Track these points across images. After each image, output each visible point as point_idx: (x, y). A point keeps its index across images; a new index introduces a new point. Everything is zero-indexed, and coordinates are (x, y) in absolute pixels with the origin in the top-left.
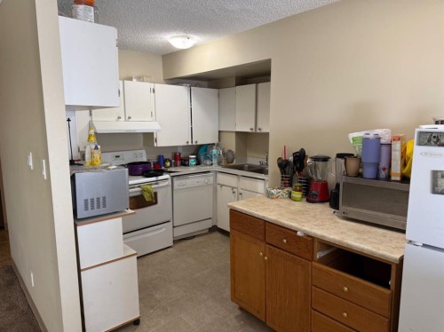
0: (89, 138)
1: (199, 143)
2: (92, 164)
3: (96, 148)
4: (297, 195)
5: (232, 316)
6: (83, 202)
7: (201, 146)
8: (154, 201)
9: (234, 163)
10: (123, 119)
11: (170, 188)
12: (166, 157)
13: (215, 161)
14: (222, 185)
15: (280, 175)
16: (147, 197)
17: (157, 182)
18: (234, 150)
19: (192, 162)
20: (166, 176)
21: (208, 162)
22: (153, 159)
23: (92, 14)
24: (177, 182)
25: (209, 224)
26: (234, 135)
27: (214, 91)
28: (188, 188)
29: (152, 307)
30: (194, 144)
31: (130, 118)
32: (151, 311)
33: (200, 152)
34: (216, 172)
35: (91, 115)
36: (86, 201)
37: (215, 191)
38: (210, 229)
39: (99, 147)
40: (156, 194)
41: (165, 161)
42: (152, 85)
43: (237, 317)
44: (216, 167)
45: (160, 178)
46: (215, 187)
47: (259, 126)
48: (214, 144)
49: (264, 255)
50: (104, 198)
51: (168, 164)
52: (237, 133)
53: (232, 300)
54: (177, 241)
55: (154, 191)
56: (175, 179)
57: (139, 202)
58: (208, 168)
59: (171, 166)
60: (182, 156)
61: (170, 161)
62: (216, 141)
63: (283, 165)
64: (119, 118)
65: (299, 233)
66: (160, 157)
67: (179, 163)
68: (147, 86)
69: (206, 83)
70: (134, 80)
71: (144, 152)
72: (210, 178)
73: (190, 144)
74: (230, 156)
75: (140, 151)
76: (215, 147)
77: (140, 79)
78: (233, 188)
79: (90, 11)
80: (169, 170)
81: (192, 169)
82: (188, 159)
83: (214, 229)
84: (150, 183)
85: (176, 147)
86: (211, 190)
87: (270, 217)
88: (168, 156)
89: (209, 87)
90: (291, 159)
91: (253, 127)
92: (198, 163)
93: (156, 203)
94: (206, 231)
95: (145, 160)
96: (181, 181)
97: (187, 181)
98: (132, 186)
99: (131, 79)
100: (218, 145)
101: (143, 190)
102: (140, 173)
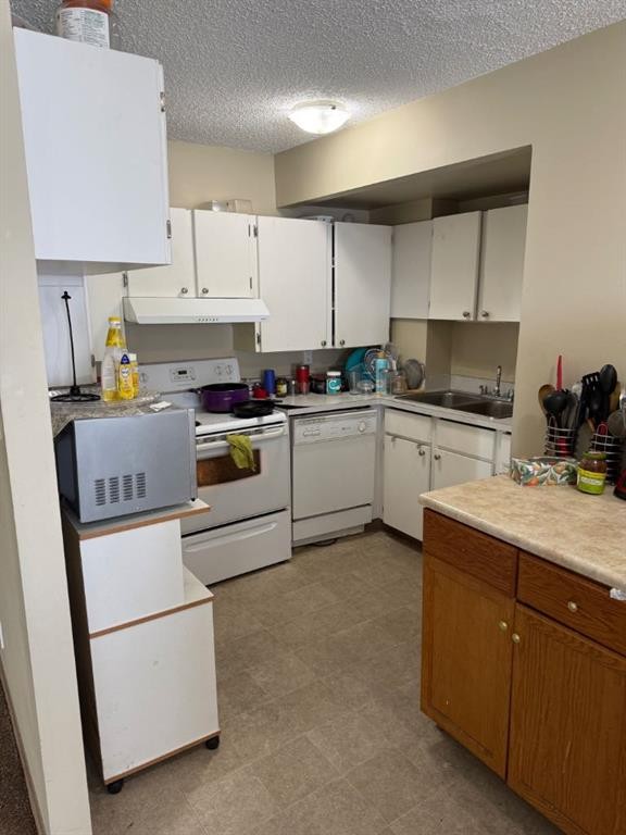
0: (109, 338)
1: (347, 345)
2: (116, 396)
3: (125, 361)
4: (593, 480)
5: (422, 745)
6: (93, 486)
7: (352, 351)
8: (254, 468)
9: (423, 388)
10: (191, 293)
11: (286, 441)
12: (279, 373)
13: (381, 384)
14: (395, 437)
15: (545, 427)
16: (240, 462)
17: (259, 429)
18: (422, 359)
19: (333, 385)
20: (278, 416)
21: (367, 386)
22: (254, 378)
23: (105, 30)
24: (301, 429)
25: (365, 517)
26: (424, 327)
27: (383, 231)
28: (324, 441)
29: (246, 707)
30: (338, 346)
31: (205, 291)
32: (245, 716)
33: (350, 364)
34: (384, 408)
35: (126, 284)
36: (100, 483)
37: (381, 447)
38: (366, 525)
39: (132, 357)
40: (257, 452)
41: (278, 381)
42: (252, 220)
43: (433, 750)
44: (382, 398)
45: (267, 419)
46: (382, 438)
47: (484, 308)
48: (379, 347)
49: (512, 630)
50: (141, 477)
51: (283, 388)
52: (432, 323)
53: (422, 709)
54: (299, 549)
55: (255, 446)
56: (296, 421)
57: (223, 469)
58: (365, 399)
59: (289, 393)
60: (311, 372)
61: (288, 383)
62: (383, 340)
63: (554, 403)
64: (184, 291)
65: (614, 593)
66: (266, 374)
67: (305, 386)
68: (241, 221)
69: (366, 213)
70: (215, 209)
71: (234, 363)
72: (370, 421)
73: (329, 346)
74: (414, 373)
75: (227, 362)
76: (381, 354)
77: (227, 206)
78: (420, 444)
79: (100, 23)
80: (285, 402)
81: (332, 402)
82: (323, 379)
83: (376, 526)
84: (245, 431)
85: (300, 353)
86: (372, 445)
87: (533, 541)
88: (283, 371)
89: (373, 221)
90: (577, 389)
91: (471, 310)
92: (346, 387)
93: (258, 471)
94: (361, 531)
95: (236, 380)
96: (309, 427)
97: (322, 426)
98: (209, 437)
99: (207, 206)
100: (388, 348)
101: (231, 446)
102: (227, 407)
